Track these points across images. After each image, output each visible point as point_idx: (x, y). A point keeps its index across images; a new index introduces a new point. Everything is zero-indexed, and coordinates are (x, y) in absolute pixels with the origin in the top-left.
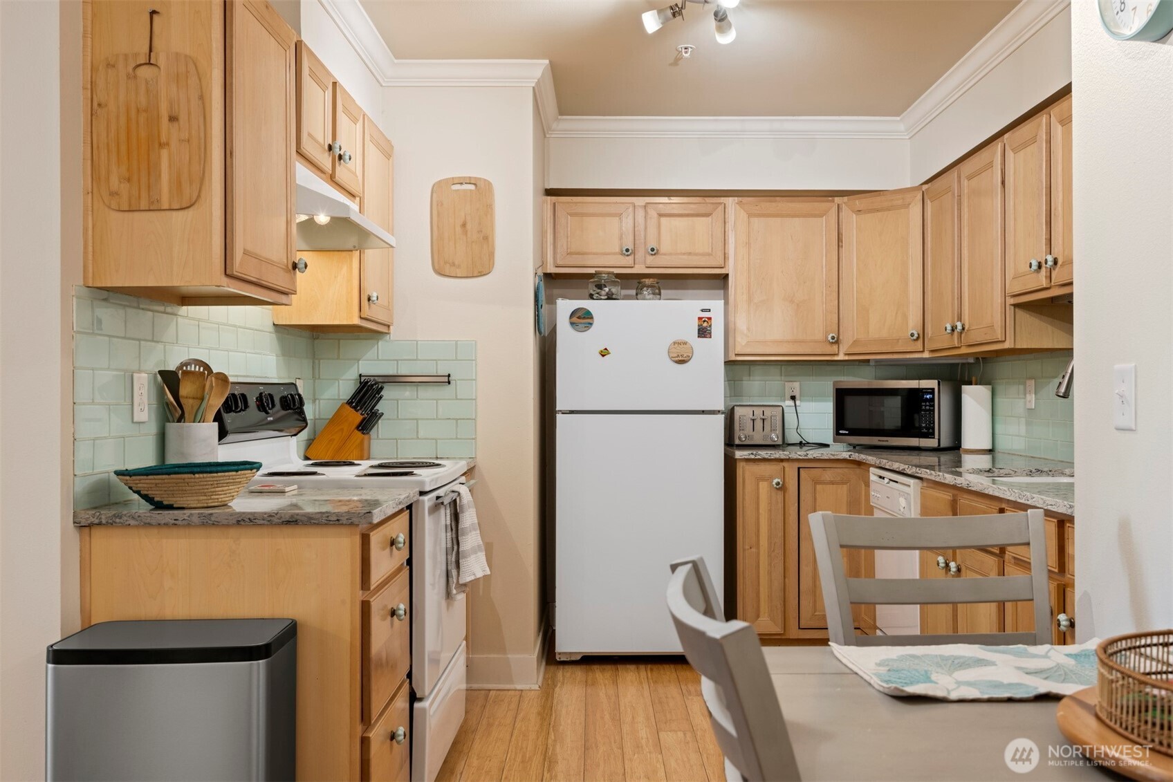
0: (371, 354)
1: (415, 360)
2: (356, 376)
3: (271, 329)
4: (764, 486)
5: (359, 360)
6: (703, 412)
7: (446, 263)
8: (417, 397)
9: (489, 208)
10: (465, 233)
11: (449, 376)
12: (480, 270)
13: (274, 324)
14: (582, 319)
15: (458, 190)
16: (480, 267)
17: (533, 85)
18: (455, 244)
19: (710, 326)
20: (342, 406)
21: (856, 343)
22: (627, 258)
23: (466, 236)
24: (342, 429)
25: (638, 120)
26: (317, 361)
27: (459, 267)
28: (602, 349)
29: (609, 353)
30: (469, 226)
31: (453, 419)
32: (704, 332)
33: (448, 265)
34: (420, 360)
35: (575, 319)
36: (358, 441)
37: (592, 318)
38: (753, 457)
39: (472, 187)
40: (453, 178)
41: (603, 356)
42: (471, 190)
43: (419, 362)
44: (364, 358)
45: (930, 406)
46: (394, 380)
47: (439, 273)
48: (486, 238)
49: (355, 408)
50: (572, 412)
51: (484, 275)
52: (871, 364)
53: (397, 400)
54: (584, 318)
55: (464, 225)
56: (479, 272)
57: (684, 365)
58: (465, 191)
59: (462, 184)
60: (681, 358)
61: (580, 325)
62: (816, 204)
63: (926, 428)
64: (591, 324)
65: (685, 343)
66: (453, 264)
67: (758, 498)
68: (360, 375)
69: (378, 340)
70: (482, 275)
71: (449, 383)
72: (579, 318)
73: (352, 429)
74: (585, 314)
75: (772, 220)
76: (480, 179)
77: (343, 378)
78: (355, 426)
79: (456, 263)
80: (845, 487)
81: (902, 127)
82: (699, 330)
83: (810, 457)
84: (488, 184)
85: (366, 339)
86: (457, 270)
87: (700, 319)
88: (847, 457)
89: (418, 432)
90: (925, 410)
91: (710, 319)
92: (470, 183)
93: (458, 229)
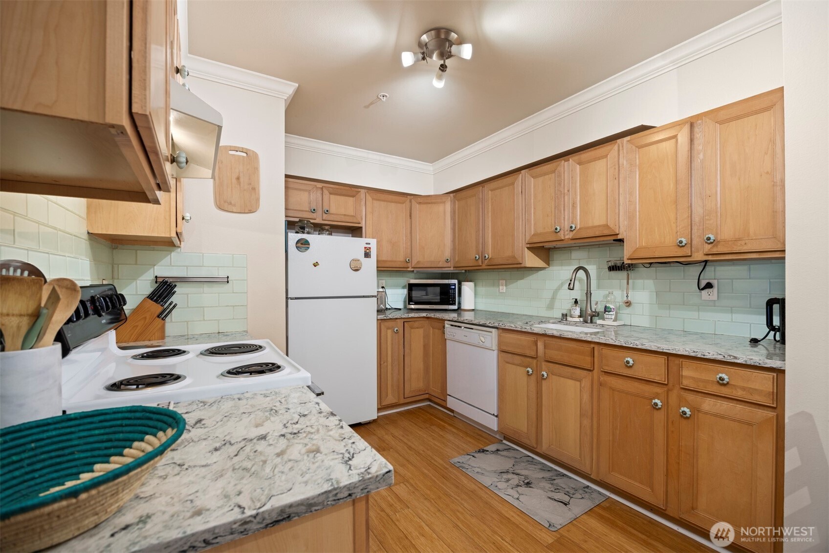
0: (166, 260)
1: (201, 266)
2: (152, 277)
3: (86, 236)
4: (389, 331)
5: (155, 265)
6: (364, 297)
7: (225, 202)
8: (203, 292)
9: (256, 170)
10: (239, 183)
11: (228, 277)
12: (250, 209)
13: (88, 233)
14: (303, 245)
15: (234, 155)
16: (250, 206)
17: (286, 98)
18: (232, 190)
19: (370, 252)
20: (144, 300)
21: (418, 262)
22: (313, 214)
23: (240, 186)
24: (145, 318)
25: (311, 141)
26: (116, 266)
27: (234, 205)
28: (315, 262)
29: (318, 265)
30: (242, 180)
31: (231, 306)
32: (367, 255)
33: (226, 204)
34: (205, 266)
35: (299, 245)
36: (159, 326)
37: (309, 244)
38: (385, 318)
39: (245, 155)
40: (230, 146)
41: (315, 266)
42: (243, 156)
43: (204, 268)
44: (159, 264)
45: (454, 291)
46: (184, 280)
47: (220, 208)
48: (254, 189)
49: (156, 301)
50: (296, 298)
51: (253, 212)
52: (414, 272)
53: (187, 294)
54: (305, 244)
55: (238, 178)
56: (249, 210)
57: (358, 272)
58: (239, 156)
59: (237, 151)
60: (356, 268)
61: (303, 249)
62: (401, 198)
63: (451, 301)
64: (309, 248)
65: (359, 260)
66: (230, 203)
67: (387, 338)
68: (156, 277)
69: (171, 251)
70: (250, 212)
71: (228, 282)
72: (302, 244)
73: (155, 317)
74: (305, 242)
75: (382, 203)
76: (250, 150)
77: (140, 278)
78: (156, 315)
79: (233, 202)
80: (422, 329)
81: (431, 169)
82: (365, 254)
83: (410, 316)
84: (255, 155)
85: (161, 251)
86: (233, 208)
87: (365, 248)
88: (425, 316)
89: (204, 316)
90: (451, 293)
91: (370, 248)
92: (242, 152)
93: (234, 181)
